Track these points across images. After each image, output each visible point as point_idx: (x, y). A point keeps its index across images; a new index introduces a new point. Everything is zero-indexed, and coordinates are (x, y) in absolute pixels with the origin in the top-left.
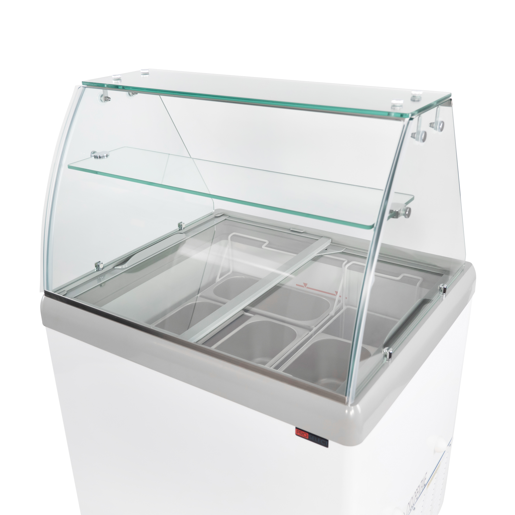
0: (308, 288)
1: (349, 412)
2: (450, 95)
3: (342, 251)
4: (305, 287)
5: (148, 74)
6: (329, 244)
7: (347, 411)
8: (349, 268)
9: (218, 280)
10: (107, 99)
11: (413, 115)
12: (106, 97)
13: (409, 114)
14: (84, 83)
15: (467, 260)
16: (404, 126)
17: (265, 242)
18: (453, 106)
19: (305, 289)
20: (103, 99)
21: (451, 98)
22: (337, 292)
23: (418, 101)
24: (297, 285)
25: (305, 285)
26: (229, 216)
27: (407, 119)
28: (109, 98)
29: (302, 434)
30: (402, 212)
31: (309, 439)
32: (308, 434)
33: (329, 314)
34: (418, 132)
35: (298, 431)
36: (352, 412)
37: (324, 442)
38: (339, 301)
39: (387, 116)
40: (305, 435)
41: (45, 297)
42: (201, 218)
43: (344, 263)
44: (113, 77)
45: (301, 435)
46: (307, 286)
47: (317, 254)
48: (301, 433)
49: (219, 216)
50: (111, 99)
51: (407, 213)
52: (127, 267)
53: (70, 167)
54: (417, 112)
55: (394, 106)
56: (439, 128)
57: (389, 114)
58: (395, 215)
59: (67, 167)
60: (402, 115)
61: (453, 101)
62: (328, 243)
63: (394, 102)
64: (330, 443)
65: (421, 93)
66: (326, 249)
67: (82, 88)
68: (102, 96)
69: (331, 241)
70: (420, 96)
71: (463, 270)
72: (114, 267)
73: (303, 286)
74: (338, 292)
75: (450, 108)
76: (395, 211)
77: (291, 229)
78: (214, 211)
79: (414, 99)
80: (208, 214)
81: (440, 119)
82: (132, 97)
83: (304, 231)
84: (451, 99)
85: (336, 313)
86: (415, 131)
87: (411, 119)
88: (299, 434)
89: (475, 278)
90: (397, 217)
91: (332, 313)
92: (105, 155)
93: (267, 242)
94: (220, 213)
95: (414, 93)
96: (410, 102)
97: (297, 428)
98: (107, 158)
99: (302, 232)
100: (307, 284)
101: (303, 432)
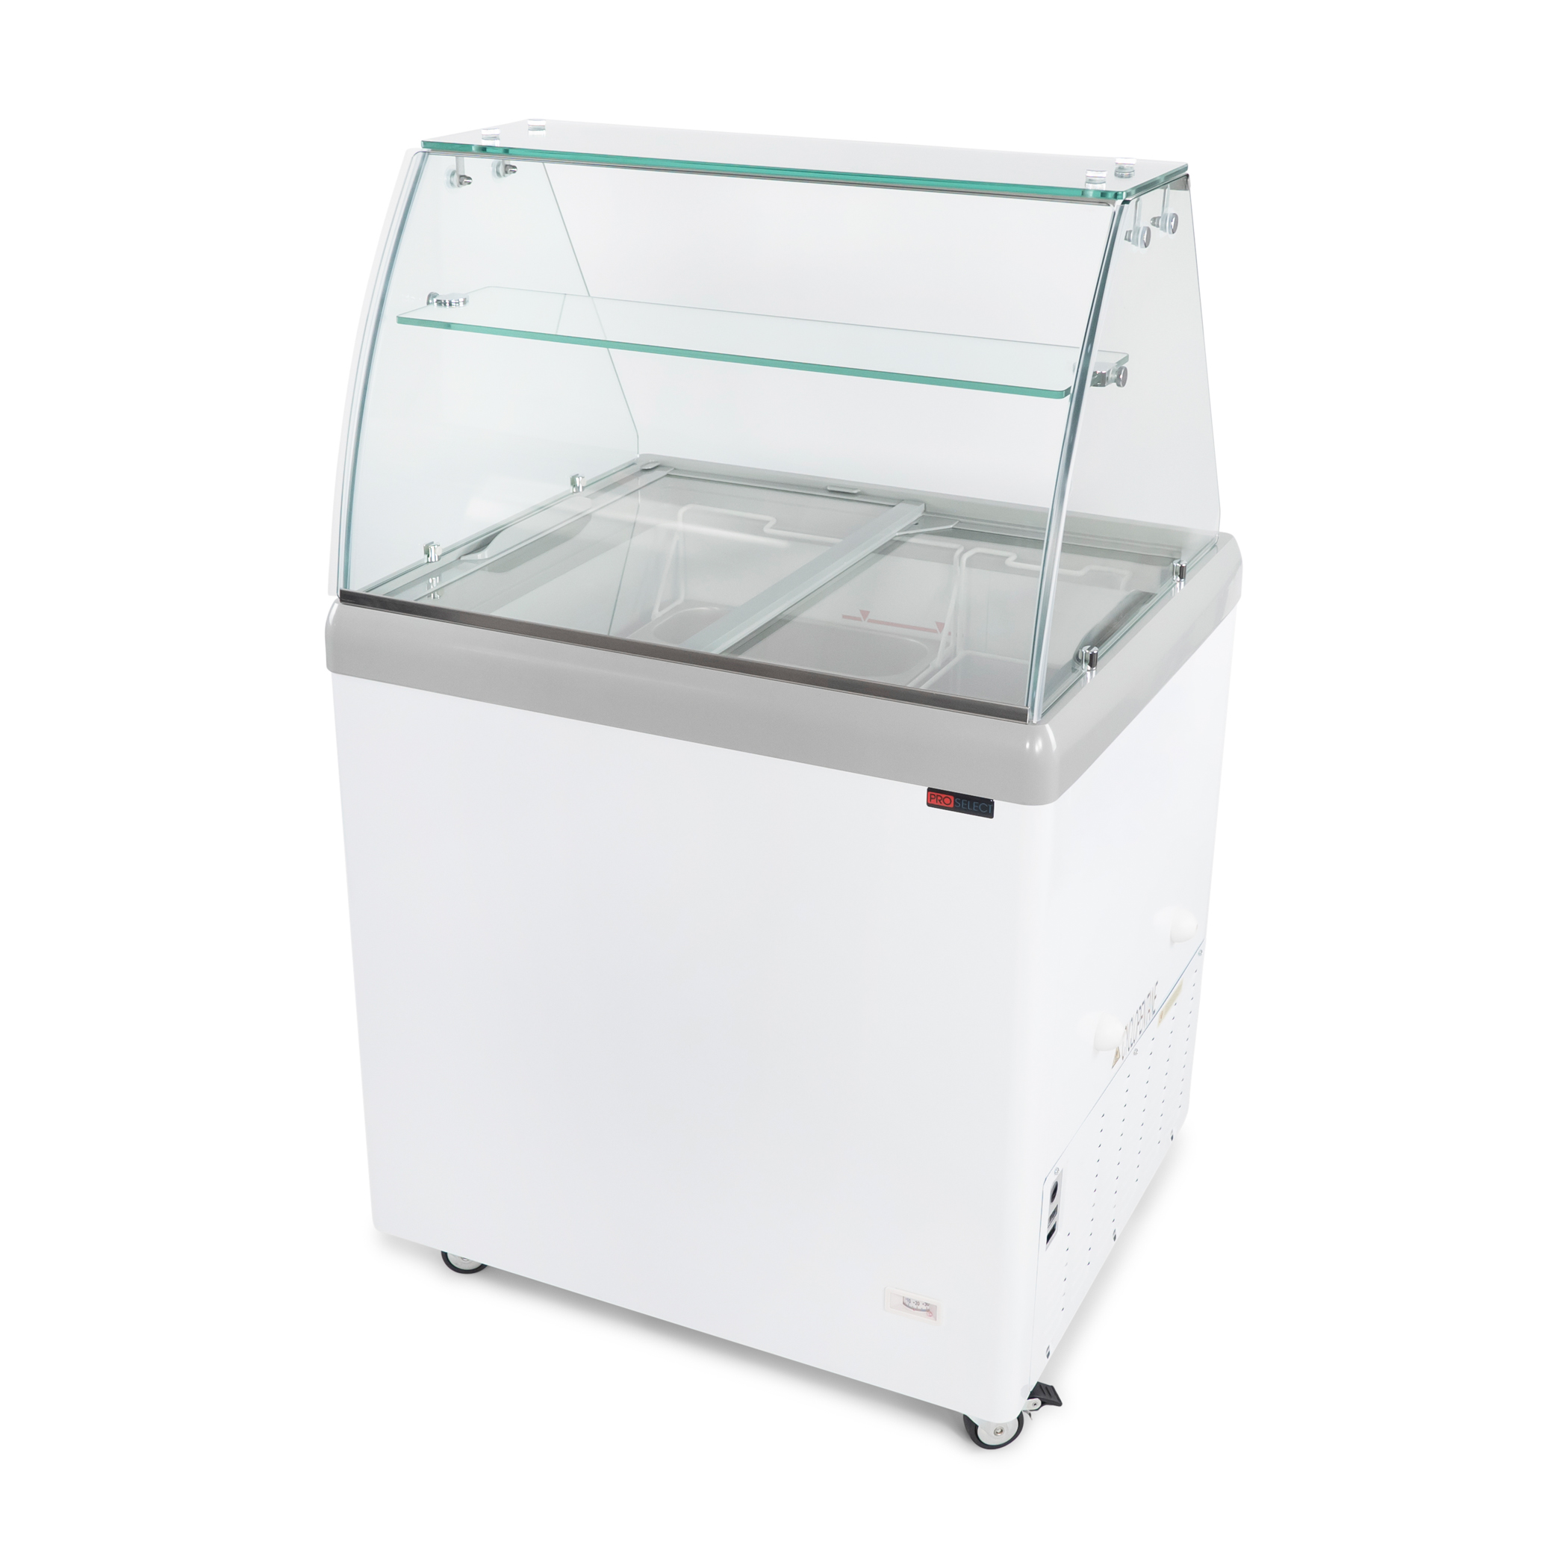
0: (870, 621)
1: (1032, 746)
2: (1186, 168)
3: (951, 526)
4: (865, 620)
5: (544, 129)
6: (920, 515)
7: (1028, 745)
8: (970, 563)
9: (657, 613)
10: (464, 179)
11: (1128, 195)
12: (461, 176)
13: (1123, 192)
14: (426, 144)
15: (1222, 530)
16: (1115, 213)
17: (768, 522)
18: (1191, 188)
19: (864, 624)
20: (455, 179)
21: (1187, 172)
22: (941, 626)
23: (1129, 176)
24: (844, 617)
25: (865, 614)
26: (675, 469)
27: (1119, 202)
28: (469, 178)
29: (940, 801)
30: (1112, 376)
31: (956, 808)
32: (952, 798)
33: (929, 666)
34: (1137, 230)
35: (933, 797)
36: (1039, 746)
37: (982, 807)
38: (948, 644)
39: (1078, 196)
40: (947, 801)
41: (341, 604)
42: (614, 471)
43: (958, 553)
44: (484, 132)
45: (939, 804)
46: (870, 617)
47: (899, 532)
48: (939, 798)
49: (650, 468)
50: (473, 181)
51: (1121, 377)
52: (486, 557)
53: (401, 320)
54: (1133, 192)
55: (1090, 181)
56: (1170, 226)
57: (1083, 192)
58: (1101, 380)
59: (395, 319)
60: (1104, 194)
61: (1191, 179)
62: (916, 512)
63: (1090, 174)
64: (998, 806)
65: (1133, 162)
66: (917, 524)
67: (421, 154)
68: (453, 174)
69: (924, 509)
70: (1131, 168)
71: (1215, 546)
72: (460, 558)
73: (859, 619)
74: (944, 624)
75: (1187, 192)
76: (1101, 373)
77: (829, 488)
78: (638, 456)
79: (1121, 172)
80: (624, 465)
81: (1170, 211)
82: (503, 178)
83: (859, 491)
84: (1187, 176)
85: (944, 664)
86: (1131, 228)
87: (1126, 202)
88: (934, 802)
89: (1240, 563)
90: (1103, 385)
91: (937, 662)
92: (461, 300)
93: (772, 521)
94: (652, 463)
95: (1120, 161)
96: (1116, 175)
97: (930, 790)
98: (467, 304)
99: (855, 492)
100: (868, 612)
101: (943, 796)
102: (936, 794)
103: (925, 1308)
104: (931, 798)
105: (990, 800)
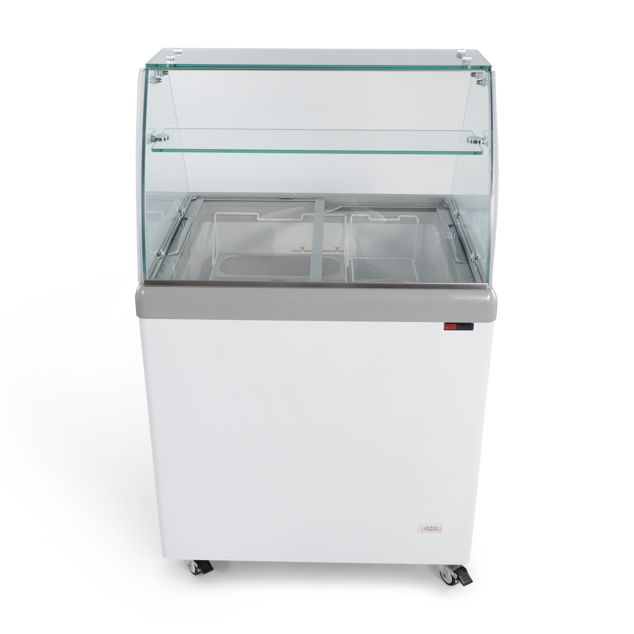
0: (305, 251)
3: (340, 207)
4: (303, 251)
5: (181, 53)
6: (324, 204)
9: (214, 262)
14: (147, 65)
19: (303, 253)
22: (337, 249)
24: (293, 251)
26: (205, 198)
29: (450, 327)
31: (457, 329)
32: (455, 325)
37: (469, 326)
40: (453, 327)
41: (146, 287)
43: (346, 217)
45: (449, 328)
46: (305, 249)
48: (450, 326)
52: (178, 253)
57: (463, 67)
64: (476, 325)
65: (465, 51)
66: (326, 208)
67: (146, 70)
69: (325, 201)
70: (464, 54)
72: (166, 255)
73: (300, 251)
77: (280, 197)
83: (294, 197)
88: (447, 328)
93: (258, 215)
94: (195, 196)
95: (459, 51)
96: (457, 56)
97: (445, 323)
98: (169, 139)
99: (292, 197)
100: (304, 247)
101: (451, 325)
102: (448, 325)
103: (434, 528)
104: (446, 327)
105: (471, 323)
